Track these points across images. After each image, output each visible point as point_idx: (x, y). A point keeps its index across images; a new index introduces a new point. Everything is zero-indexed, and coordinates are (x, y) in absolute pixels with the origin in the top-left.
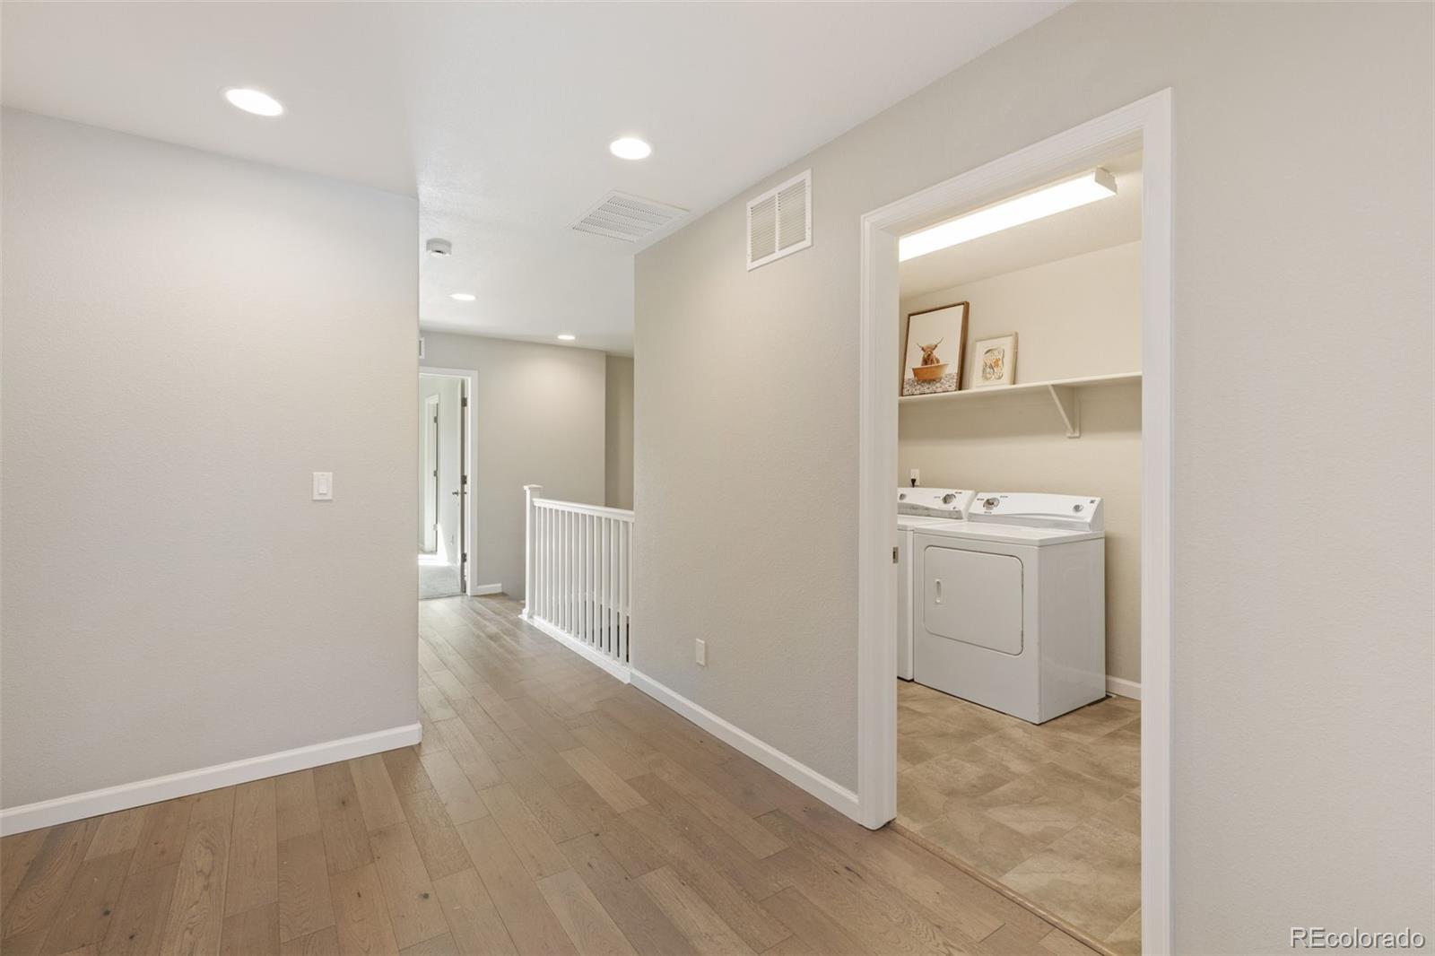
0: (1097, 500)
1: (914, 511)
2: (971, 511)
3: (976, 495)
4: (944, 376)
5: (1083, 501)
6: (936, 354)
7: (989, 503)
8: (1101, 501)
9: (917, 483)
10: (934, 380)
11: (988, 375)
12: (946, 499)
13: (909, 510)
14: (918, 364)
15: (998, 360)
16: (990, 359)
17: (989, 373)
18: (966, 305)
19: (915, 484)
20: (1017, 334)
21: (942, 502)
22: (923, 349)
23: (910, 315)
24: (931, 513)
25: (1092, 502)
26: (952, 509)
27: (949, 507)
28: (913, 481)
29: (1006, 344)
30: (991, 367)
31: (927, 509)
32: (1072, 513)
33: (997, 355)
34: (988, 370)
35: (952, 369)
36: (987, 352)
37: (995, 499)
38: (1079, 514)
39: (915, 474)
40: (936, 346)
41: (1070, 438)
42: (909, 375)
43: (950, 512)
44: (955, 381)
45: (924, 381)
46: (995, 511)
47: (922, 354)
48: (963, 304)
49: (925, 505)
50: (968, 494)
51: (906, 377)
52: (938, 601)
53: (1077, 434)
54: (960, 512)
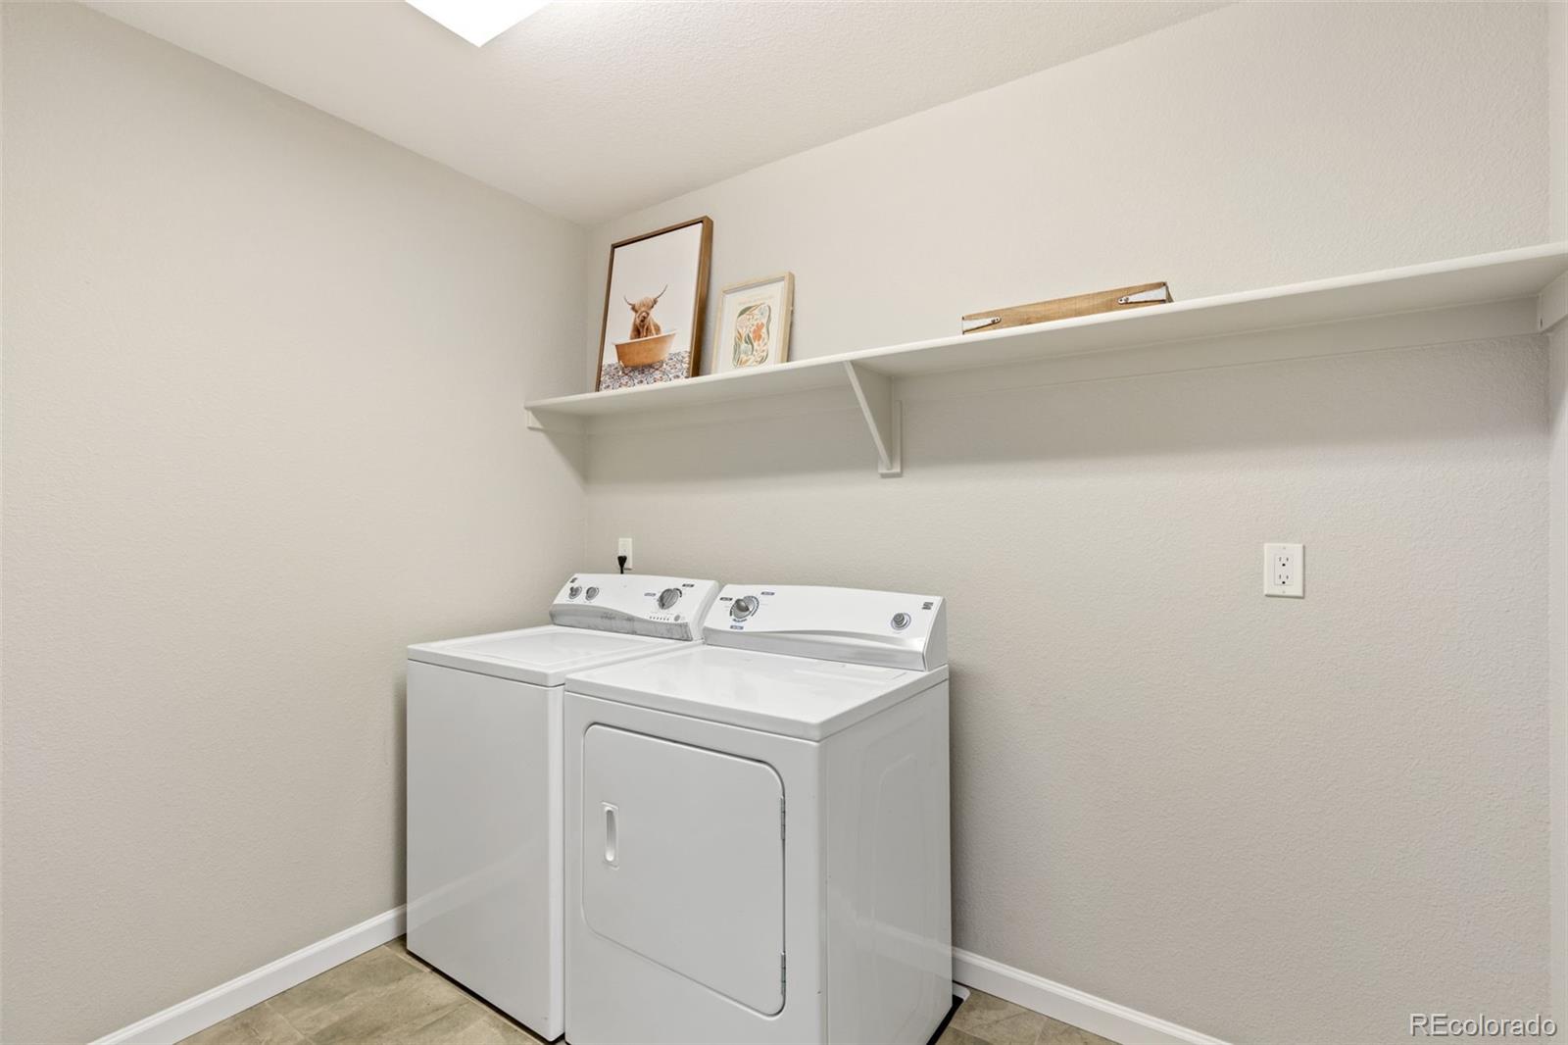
0: (936, 601)
1: (607, 622)
2: (708, 624)
3: (721, 587)
4: (665, 356)
5: (908, 603)
6: (655, 316)
7: (741, 608)
8: (944, 604)
9: (628, 564)
10: (650, 366)
11: (744, 357)
12: (666, 599)
13: (599, 621)
14: (625, 337)
15: (759, 327)
16: (748, 326)
17: (746, 353)
18: (707, 224)
19: (626, 566)
20: (792, 277)
21: (656, 604)
22: (634, 308)
23: (615, 246)
24: (637, 626)
25: (927, 606)
26: (672, 621)
27: (668, 616)
28: (622, 560)
29: (775, 296)
30: (749, 341)
31: (630, 619)
32: (888, 630)
33: (758, 317)
34: (743, 346)
35: (681, 344)
36: (742, 313)
37: (750, 598)
38: (904, 632)
39: (626, 547)
40: (655, 302)
41: (884, 476)
42: (611, 358)
43: (670, 628)
44: (685, 366)
45: (635, 368)
46: (751, 624)
47: (631, 318)
48: (701, 222)
49: (626, 611)
50: (704, 587)
51: (605, 362)
52: (610, 858)
53: (897, 470)
54: (685, 626)
